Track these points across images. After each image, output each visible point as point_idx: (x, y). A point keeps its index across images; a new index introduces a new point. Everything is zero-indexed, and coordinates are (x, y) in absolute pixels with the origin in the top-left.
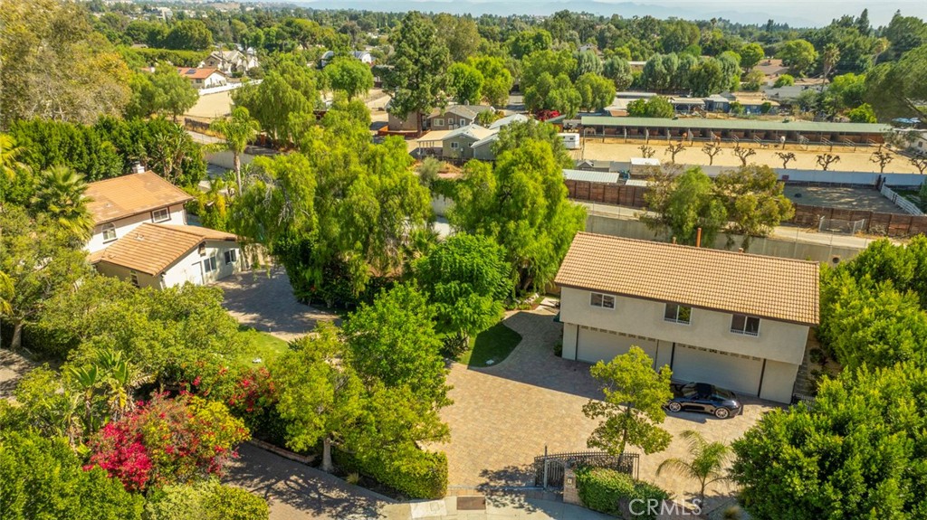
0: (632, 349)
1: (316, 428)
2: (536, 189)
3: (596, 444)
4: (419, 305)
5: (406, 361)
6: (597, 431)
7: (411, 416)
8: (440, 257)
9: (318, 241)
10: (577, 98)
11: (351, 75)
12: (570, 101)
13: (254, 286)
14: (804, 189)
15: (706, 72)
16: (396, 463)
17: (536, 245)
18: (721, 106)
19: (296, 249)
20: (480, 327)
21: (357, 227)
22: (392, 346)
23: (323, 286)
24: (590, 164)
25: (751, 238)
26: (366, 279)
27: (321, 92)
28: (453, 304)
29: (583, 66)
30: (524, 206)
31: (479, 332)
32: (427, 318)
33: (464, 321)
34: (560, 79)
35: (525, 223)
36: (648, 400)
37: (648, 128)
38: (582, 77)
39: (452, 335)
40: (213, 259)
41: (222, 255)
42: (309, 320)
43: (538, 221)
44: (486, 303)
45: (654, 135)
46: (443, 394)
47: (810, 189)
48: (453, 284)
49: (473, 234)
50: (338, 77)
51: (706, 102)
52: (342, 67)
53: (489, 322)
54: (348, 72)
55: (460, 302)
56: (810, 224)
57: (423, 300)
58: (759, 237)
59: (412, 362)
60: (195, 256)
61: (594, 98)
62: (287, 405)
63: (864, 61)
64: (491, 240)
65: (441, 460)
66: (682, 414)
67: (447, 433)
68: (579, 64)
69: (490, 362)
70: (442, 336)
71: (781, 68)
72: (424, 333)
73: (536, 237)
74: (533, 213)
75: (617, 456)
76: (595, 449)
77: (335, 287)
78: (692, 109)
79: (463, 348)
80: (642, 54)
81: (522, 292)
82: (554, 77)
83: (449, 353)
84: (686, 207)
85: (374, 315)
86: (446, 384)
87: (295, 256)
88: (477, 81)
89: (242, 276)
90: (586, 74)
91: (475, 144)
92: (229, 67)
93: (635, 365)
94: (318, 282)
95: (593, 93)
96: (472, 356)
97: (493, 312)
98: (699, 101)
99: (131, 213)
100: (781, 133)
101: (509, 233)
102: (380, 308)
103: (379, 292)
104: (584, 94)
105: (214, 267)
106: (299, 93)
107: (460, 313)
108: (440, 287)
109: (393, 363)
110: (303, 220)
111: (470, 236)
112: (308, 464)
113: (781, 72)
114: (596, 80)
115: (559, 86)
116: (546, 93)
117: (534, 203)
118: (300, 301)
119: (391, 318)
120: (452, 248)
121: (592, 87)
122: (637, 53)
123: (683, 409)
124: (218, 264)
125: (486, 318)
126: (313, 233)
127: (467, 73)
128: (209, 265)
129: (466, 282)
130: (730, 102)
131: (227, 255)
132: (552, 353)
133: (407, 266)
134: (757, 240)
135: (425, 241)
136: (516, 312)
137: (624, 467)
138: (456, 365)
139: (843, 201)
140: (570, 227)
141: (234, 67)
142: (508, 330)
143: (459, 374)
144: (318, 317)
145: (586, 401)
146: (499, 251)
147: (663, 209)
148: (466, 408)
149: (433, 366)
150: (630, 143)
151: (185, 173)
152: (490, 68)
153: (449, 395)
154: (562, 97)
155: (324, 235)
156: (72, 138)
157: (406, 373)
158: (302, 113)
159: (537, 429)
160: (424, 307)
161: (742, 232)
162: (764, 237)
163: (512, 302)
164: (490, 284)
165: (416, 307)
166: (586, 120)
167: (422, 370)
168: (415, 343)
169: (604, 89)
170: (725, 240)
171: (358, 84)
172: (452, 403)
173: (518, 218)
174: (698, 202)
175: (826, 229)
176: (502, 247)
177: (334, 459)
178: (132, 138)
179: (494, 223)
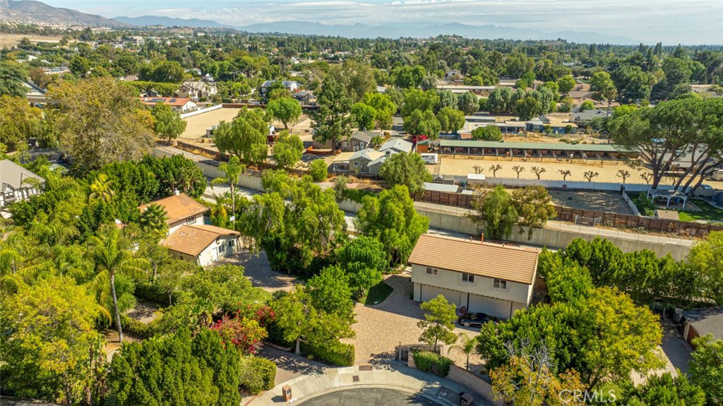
0: (439, 296)
1: (296, 332)
2: (400, 212)
3: (423, 340)
4: (341, 276)
5: (335, 302)
6: (423, 334)
7: (339, 326)
8: (350, 250)
9: (284, 238)
10: (438, 126)
11: (286, 108)
12: (434, 128)
13: (246, 261)
14: (575, 194)
15: (528, 103)
16: (332, 348)
17: (399, 241)
18: (538, 127)
19: (272, 242)
20: (370, 285)
21: (306, 232)
22: (330, 294)
23: (286, 262)
24: (442, 177)
25: (533, 229)
26: (311, 259)
27: (268, 123)
28: (357, 273)
29: (444, 100)
30: (393, 221)
31: (370, 287)
32: (345, 282)
33: (363, 282)
34: (427, 113)
35: (394, 230)
36: (444, 320)
37: (484, 148)
38: (443, 109)
39: (356, 288)
40: (223, 246)
41: (227, 243)
42: (280, 280)
43: (402, 227)
44: (374, 272)
45: (488, 153)
46: (352, 317)
47: (579, 193)
48: (357, 263)
49: (367, 236)
50: (278, 110)
51: (527, 124)
52: (280, 103)
53: (375, 282)
54: (285, 107)
55: (360, 272)
56: (570, 219)
57: (343, 273)
58: (539, 227)
59: (339, 302)
60: (214, 245)
61: (450, 124)
62: (283, 321)
63: (644, 90)
64: (376, 240)
65: (352, 347)
66: (470, 328)
67: (354, 334)
68: (442, 98)
69: (376, 302)
70: (351, 289)
71: (589, 93)
72: (344, 289)
73: (400, 237)
74: (398, 224)
75: (433, 346)
76: (422, 343)
77: (293, 262)
78: (518, 131)
79: (362, 296)
80: (491, 80)
81: (394, 264)
82: (423, 112)
83: (355, 298)
84: (494, 210)
85: (321, 281)
86: (354, 313)
87: (271, 246)
88: (372, 115)
89: (238, 254)
90: (446, 108)
91: (370, 164)
92: (196, 93)
93: (439, 303)
94: (285, 259)
95: (450, 121)
96: (367, 300)
97: (377, 277)
98: (523, 124)
99: (177, 220)
100: (571, 151)
101: (386, 235)
102: (324, 277)
103: (322, 269)
104: (443, 123)
105: (223, 250)
106: (258, 131)
107: (360, 278)
108: (350, 264)
109: (329, 303)
110: (276, 226)
111: (365, 237)
112: (288, 351)
113: (587, 96)
114: (452, 112)
115: (426, 118)
116: (418, 122)
117: (398, 219)
118: (273, 269)
119: (329, 283)
120: (356, 244)
121: (449, 116)
122: (487, 80)
123: (471, 326)
124: (225, 248)
125: (373, 280)
126: (281, 234)
127: (365, 110)
128: (221, 249)
129: (363, 262)
130: (544, 125)
131: (230, 243)
132: (409, 298)
133: (332, 251)
134: (537, 229)
135: (342, 239)
136: (391, 275)
137: (437, 351)
138: (358, 304)
139: (597, 202)
140: (419, 230)
141: (200, 94)
142: (386, 285)
143: (360, 308)
144: (284, 278)
145: (419, 321)
146: (380, 246)
147: (483, 210)
148: (363, 326)
149: (348, 304)
150: (472, 158)
151: (195, 189)
152: (380, 102)
153: (355, 318)
154: (428, 126)
155: (288, 235)
156: (134, 172)
157: (336, 307)
158: (259, 143)
159: (398, 335)
160: (343, 276)
161: (528, 225)
162: (541, 228)
163: (389, 270)
164: (375, 263)
165: (340, 277)
166: (444, 143)
167: (342, 306)
168: (339, 294)
169: (457, 118)
170: (519, 230)
171: (292, 114)
172: (357, 322)
173: (390, 227)
174: (501, 208)
175: (579, 223)
176: (382, 243)
177: (301, 349)
178: (165, 169)
179: (378, 230)
